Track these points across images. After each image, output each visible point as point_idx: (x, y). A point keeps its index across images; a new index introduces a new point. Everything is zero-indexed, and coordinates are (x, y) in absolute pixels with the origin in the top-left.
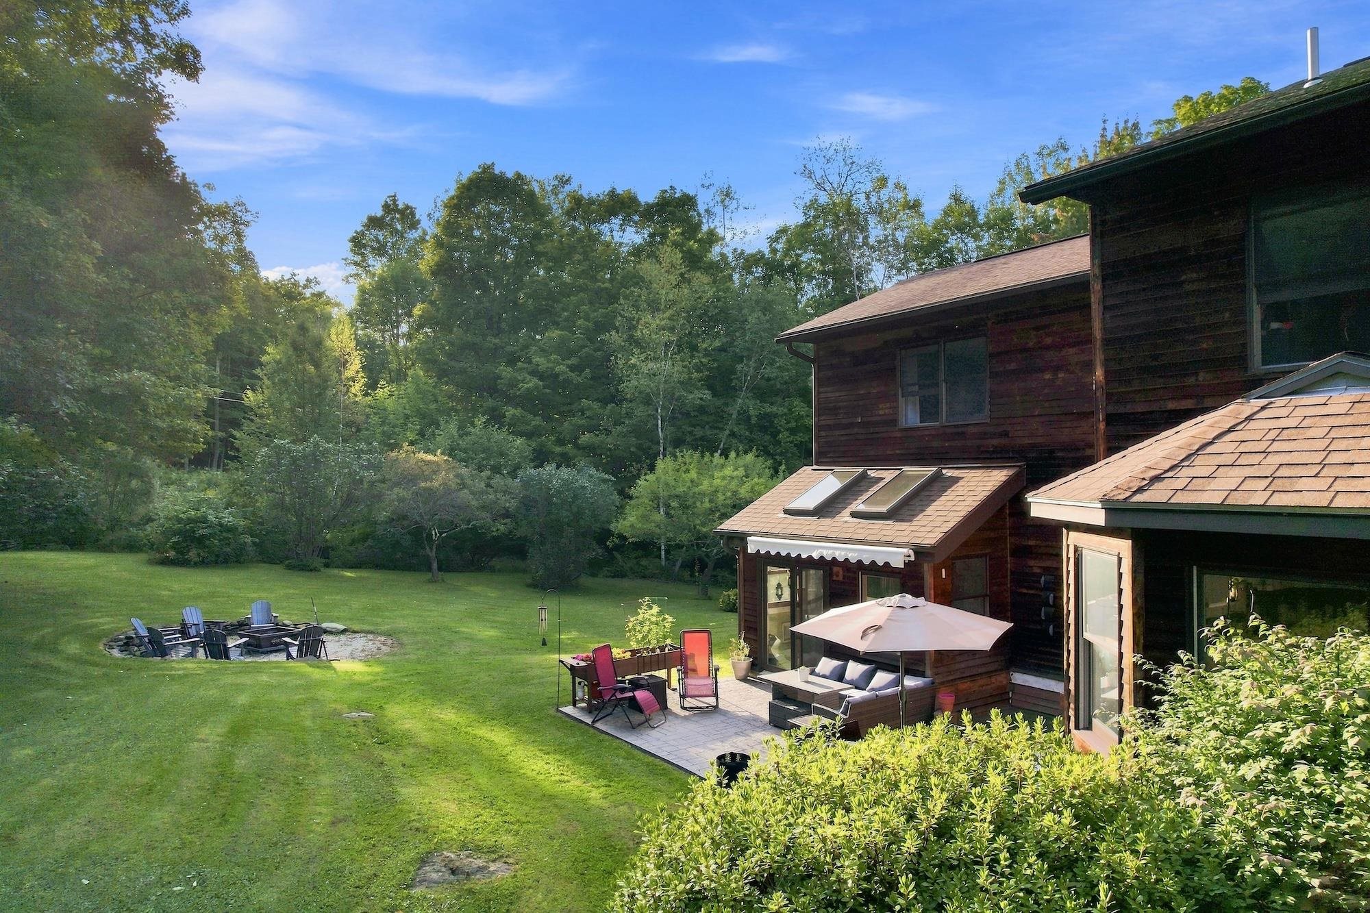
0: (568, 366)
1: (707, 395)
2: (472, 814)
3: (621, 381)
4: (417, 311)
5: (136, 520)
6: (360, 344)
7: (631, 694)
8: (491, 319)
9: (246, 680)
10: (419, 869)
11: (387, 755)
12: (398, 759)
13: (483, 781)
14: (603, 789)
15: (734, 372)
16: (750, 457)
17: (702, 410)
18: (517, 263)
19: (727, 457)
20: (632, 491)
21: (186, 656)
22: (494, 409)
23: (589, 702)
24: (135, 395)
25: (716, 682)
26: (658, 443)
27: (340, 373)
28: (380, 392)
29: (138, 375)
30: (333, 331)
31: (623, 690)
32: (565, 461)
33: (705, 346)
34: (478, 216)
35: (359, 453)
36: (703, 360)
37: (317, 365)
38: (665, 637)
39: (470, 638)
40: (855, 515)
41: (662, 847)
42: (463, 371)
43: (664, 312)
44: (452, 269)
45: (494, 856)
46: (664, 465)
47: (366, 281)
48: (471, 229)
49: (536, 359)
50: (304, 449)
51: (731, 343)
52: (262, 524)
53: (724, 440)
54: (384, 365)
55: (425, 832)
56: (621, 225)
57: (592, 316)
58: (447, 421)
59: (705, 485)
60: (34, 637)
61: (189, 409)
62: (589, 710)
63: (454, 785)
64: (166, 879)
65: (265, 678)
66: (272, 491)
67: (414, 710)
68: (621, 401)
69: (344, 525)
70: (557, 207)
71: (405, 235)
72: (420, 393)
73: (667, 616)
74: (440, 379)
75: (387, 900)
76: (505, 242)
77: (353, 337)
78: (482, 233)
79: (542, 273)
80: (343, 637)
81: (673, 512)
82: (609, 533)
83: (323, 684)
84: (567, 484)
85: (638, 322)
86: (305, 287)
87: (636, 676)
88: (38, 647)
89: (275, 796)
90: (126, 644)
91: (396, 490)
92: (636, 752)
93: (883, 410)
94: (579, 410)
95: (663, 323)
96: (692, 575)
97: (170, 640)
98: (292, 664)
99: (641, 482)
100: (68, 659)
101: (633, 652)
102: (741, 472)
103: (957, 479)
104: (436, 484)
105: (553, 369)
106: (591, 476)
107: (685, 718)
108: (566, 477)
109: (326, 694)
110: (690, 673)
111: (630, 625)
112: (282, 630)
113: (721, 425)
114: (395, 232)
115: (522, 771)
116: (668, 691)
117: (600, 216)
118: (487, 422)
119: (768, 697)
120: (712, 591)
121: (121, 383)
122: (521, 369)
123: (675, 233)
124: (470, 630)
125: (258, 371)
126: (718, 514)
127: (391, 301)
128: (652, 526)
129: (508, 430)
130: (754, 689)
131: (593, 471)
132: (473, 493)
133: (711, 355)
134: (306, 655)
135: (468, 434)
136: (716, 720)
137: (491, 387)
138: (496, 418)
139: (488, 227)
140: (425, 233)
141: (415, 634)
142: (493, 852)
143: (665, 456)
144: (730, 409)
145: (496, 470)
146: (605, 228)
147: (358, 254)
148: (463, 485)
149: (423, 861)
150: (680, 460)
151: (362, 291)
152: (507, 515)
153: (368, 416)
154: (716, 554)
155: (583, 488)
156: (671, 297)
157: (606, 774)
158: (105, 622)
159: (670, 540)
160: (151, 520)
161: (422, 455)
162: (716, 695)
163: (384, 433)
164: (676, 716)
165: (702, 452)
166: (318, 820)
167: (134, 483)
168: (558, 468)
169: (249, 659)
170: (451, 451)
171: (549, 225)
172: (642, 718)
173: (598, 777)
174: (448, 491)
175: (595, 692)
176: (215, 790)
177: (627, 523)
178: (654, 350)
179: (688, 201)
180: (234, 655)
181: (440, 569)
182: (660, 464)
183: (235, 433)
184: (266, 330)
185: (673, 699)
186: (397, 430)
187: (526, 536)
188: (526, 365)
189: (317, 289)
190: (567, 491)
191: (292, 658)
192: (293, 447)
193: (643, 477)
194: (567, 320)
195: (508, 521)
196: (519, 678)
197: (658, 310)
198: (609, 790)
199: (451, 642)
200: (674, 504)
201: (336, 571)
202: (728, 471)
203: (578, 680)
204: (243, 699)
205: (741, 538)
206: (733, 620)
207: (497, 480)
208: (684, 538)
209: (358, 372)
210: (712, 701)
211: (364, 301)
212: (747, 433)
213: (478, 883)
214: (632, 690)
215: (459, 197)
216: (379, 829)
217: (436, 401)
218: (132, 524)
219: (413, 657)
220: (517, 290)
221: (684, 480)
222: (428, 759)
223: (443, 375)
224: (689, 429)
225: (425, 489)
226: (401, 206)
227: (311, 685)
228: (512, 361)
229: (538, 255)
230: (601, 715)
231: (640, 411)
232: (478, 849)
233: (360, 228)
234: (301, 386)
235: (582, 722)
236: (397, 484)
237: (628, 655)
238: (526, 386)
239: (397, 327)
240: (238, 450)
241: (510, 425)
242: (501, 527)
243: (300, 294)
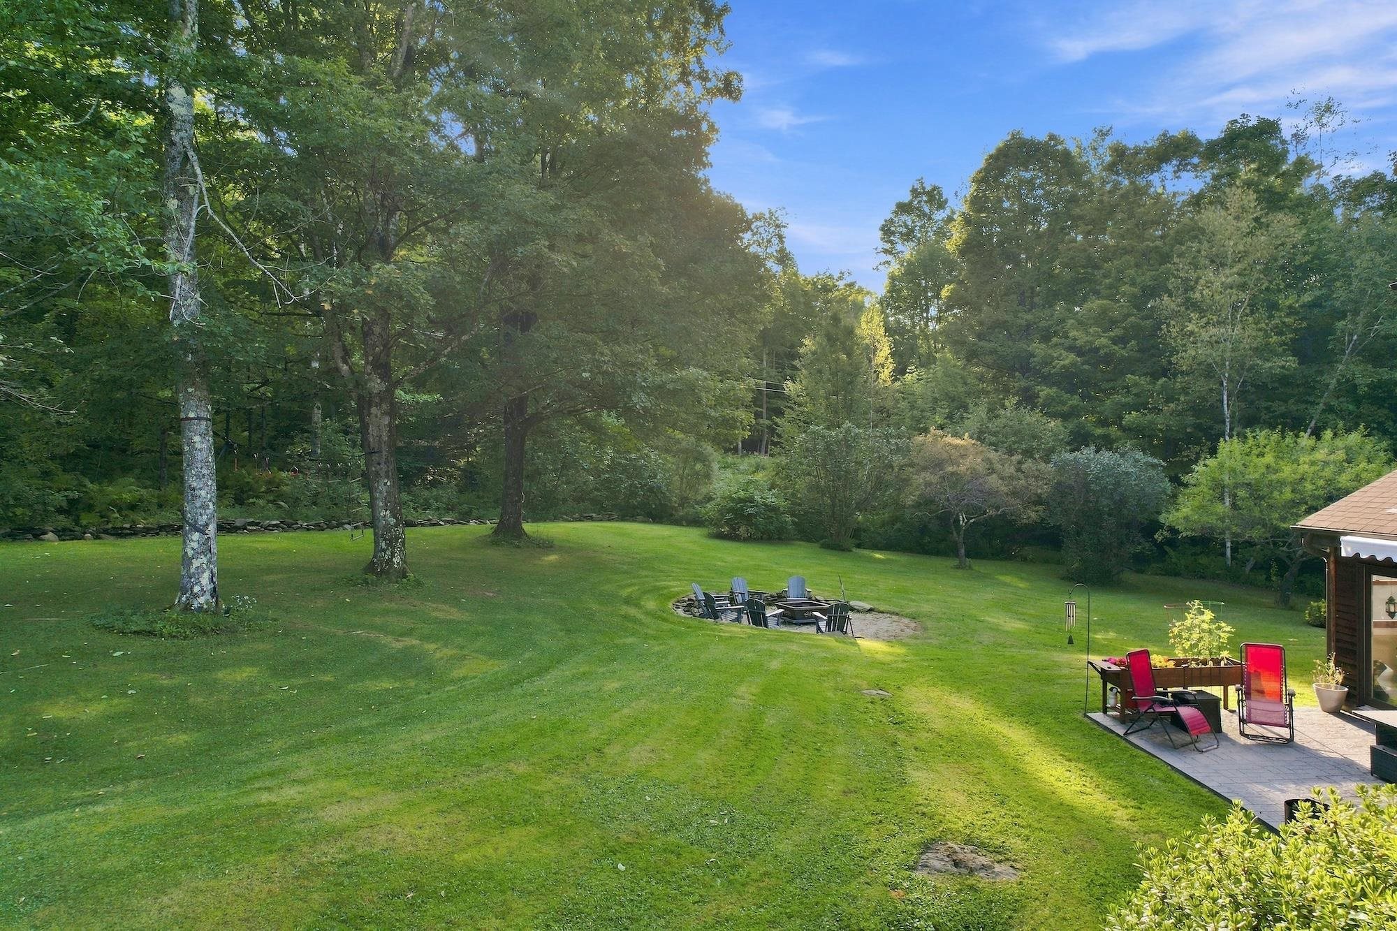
0: (1110, 338)
1: (1291, 362)
2: (981, 810)
3: (1174, 351)
4: (945, 292)
5: (699, 498)
6: (889, 331)
7: (1173, 709)
8: (1023, 294)
9: (779, 647)
10: (921, 854)
11: (901, 736)
12: (911, 741)
13: (996, 778)
14: (1132, 810)
15: (1329, 330)
16: (1354, 438)
17: (1284, 380)
18: (1050, 231)
19: (1319, 438)
20: (1186, 478)
21: (733, 621)
22: (1027, 390)
23: (1122, 711)
24: (691, 388)
25: (1291, 711)
26: (1224, 422)
27: (870, 361)
28: (908, 377)
29: (693, 372)
30: (863, 319)
31: (1164, 703)
32: (1107, 443)
33: (1288, 303)
34: (1007, 187)
35: (887, 437)
36: (1286, 320)
37: (849, 355)
38: (1220, 648)
39: (995, 629)
41: (1165, 891)
42: (993, 352)
43: (1232, 267)
44: (980, 245)
45: (1001, 857)
46: (1229, 448)
47: (895, 267)
48: (1000, 201)
49: (1072, 334)
50: (837, 435)
51: (1328, 297)
52: (800, 505)
53: (1316, 417)
54: (913, 349)
55: (931, 818)
56: (1175, 172)
57: (1139, 280)
58: (976, 404)
59: (1287, 472)
60: (625, 593)
61: (737, 399)
62: (1122, 720)
63: (964, 777)
64: (705, 811)
65: (795, 647)
66: (809, 474)
67: (931, 694)
68: (1175, 375)
69: (874, 508)
70: (1095, 164)
71: (934, 216)
72: (949, 376)
73: (1223, 625)
74: (968, 360)
75: (889, 877)
76: (1036, 210)
77: (882, 324)
78: (1013, 204)
79: (1080, 238)
80: (869, 616)
81: (1239, 503)
82: (1159, 526)
83: (847, 658)
84: (1107, 470)
85: (1196, 282)
86: (840, 278)
87: (1181, 689)
88: (628, 601)
89: (797, 758)
90: (689, 605)
91: (923, 474)
92: (1176, 776)
94: (1124, 387)
95: (1230, 280)
96: (1268, 579)
97: (721, 605)
98: (820, 636)
99: (1198, 468)
100: (647, 613)
101: (1178, 662)
102: (1341, 455)
104: (963, 468)
105: (1092, 343)
106: (1137, 461)
107: (1246, 746)
108: (1106, 461)
109: (848, 669)
110: (1254, 695)
111: (1176, 631)
112: (814, 604)
113: (1311, 399)
114: (922, 215)
115: (1040, 775)
116: (1223, 712)
117: (1148, 165)
118: (1019, 404)
119: (1371, 739)
120: (1295, 599)
121: (681, 378)
122: (1056, 345)
123: (1246, 170)
124: (996, 621)
125: (796, 363)
126: (1304, 508)
127: (919, 285)
128: (1213, 520)
129: (1041, 411)
130: (1349, 726)
131: (1139, 455)
132: (1002, 478)
133: (1297, 313)
134: (834, 630)
135: (997, 417)
136: (1289, 756)
137: (1024, 365)
138: (1028, 399)
139: (1019, 197)
140: (953, 213)
141: (939, 620)
142: (999, 853)
143: (1231, 437)
144: (1326, 378)
145: (1028, 453)
146: (1155, 178)
147: (887, 242)
148: (991, 471)
149: (927, 847)
150: (1250, 442)
151: (893, 278)
152: (1039, 501)
153: (897, 402)
154: (1302, 556)
155: (1127, 473)
156: (1241, 248)
157: (1138, 796)
158: (675, 586)
159: (1235, 535)
160: (710, 499)
161: (949, 439)
162: (1290, 726)
163: (913, 417)
164: (1234, 743)
165: (1283, 432)
166: (831, 787)
167: (698, 467)
168: (1097, 452)
169: (784, 629)
170: (980, 436)
171: (1088, 184)
172: (1186, 738)
173: (1126, 796)
174: (975, 475)
175: (1127, 702)
176: (747, 742)
177: (1180, 515)
178: (1218, 312)
179: (1268, 128)
180: (772, 623)
181: (968, 555)
182: (1224, 446)
183: (778, 420)
184: (806, 323)
185: (1229, 722)
186: (925, 414)
187: (1060, 525)
188: (1063, 340)
189: (849, 280)
190: (1108, 476)
191: (822, 632)
192: (827, 433)
193: (1201, 462)
194: (1110, 287)
195: (1041, 508)
196: (1045, 676)
197: (1223, 265)
198: (1139, 813)
199: (975, 631)
200: (1242, 493)
201: (866, 552)
202: (1320, 455)
203: (1109, 686)
204: (775, 665)
205: (1333, 538)
206: (1320, 638)
207: (1028, 465)
208: (1255, 534)
209: (887, 358)
210: (1285, 732)
211: (893, 289)
212: (1351, 407)
213: (981, 880)
214: (1175, 704)
215: (987, 170)
216: (887, 806)
217: (965, 383)
218: (698, 503)
219: (934, 642)
220: (1052, 260)
221: (1256, 466)
222: (941, 746)
223: (972, 355)
224: (1264, 404)
225: (952, 474)
226: (928, 188)
227: (837, 659)
228: (1046, 338)
229: (1076, 219)
230: (1136, 727)
231: (1200, 386)
232: (983, 845)
233: (889, 216)
234: (835, 374)
235: (1112, 732)
236: (925, 469)
237: (1171, 665)
238: (1062, 363)
239: (927, 311)
240: (779, 436)
241: (1043, 406)
242: (1032, 515)
243: (835, 286)
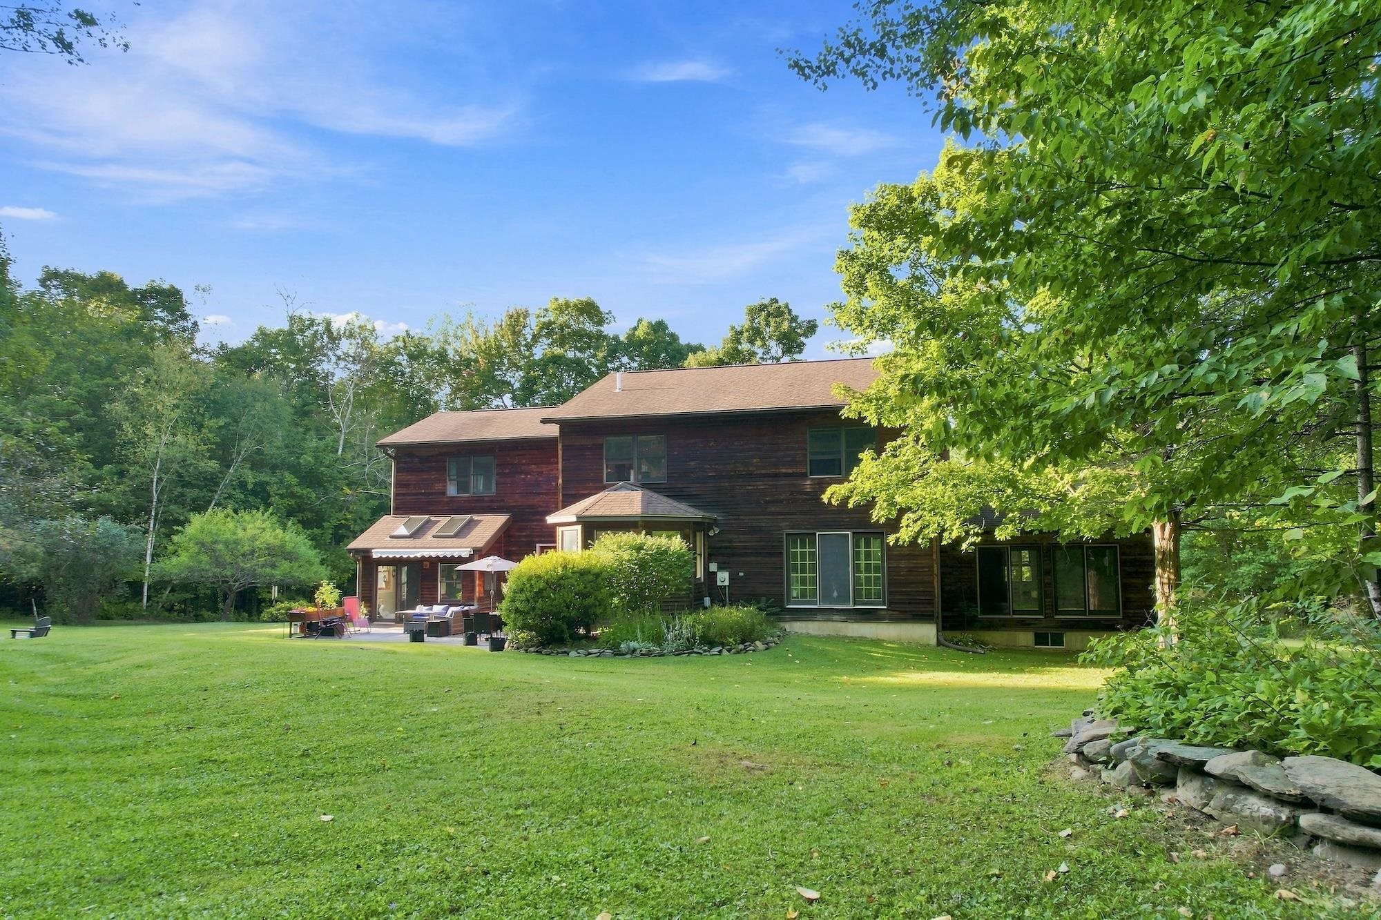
33: (210, 424)
36: (208, 435)
38: (332, 602)
40: (434, 537)
93: (438, 487)
103: (480, 521)
154: (237, 589)
203: (294, 623)
